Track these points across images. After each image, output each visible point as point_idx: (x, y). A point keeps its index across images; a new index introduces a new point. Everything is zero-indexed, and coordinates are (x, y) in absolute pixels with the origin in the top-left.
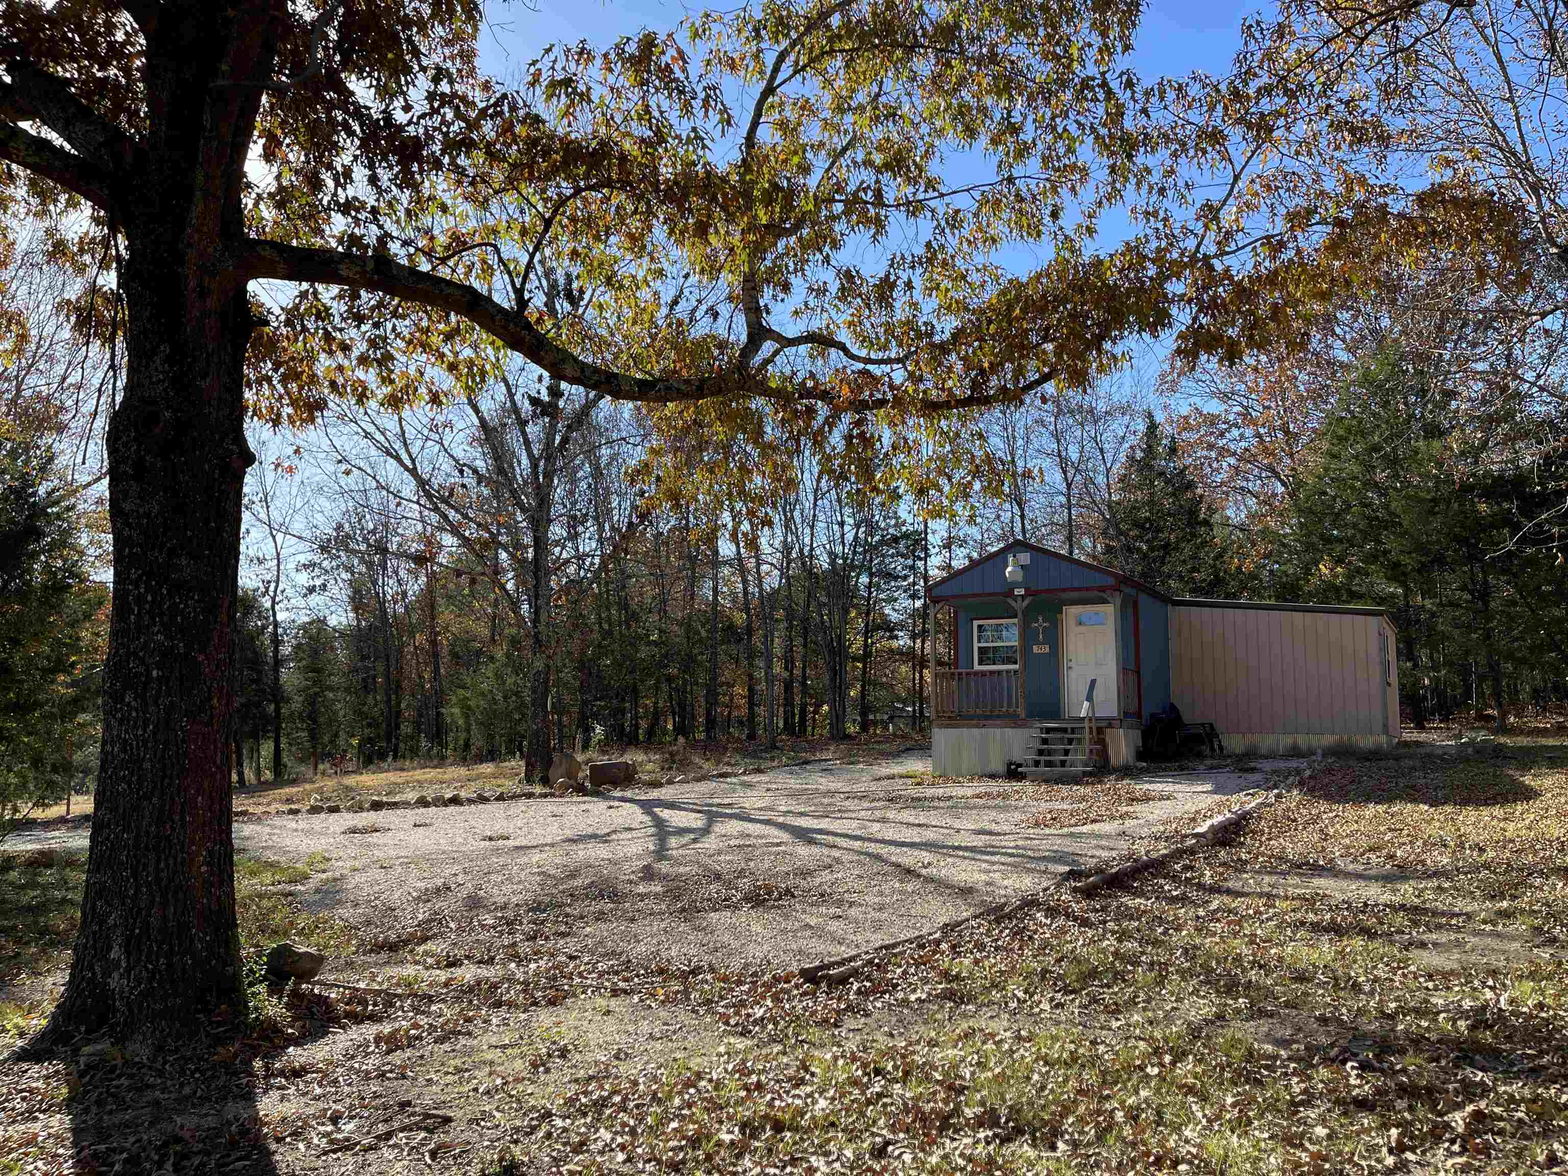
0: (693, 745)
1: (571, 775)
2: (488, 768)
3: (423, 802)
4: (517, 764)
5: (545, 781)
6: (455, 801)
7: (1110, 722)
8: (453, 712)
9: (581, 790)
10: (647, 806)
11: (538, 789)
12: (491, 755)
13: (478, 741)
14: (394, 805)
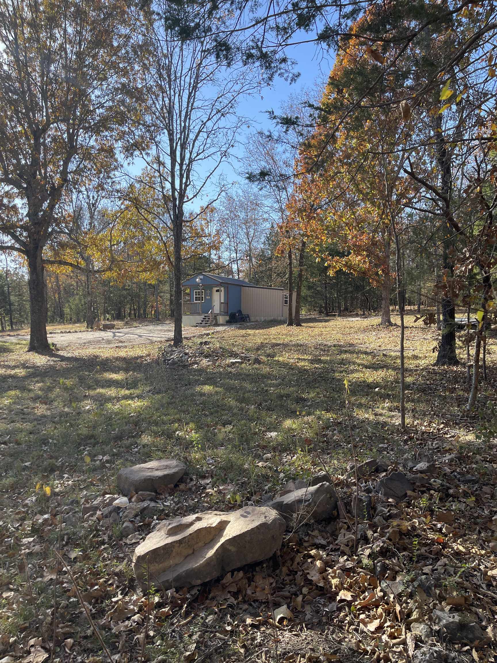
0: (131, 319)
1: (98, 326)
2: (78, 325)
3: (62, 332)
4: (85, 324)
5: (92, 328)
6: (69, 332)
7: (218, 314)
8: (67, 310)
9: (100, 330)
10: (114, 333)
11: (90, 330)
12: (78, 321)
13: (74, 318)
14: (55, 333)
